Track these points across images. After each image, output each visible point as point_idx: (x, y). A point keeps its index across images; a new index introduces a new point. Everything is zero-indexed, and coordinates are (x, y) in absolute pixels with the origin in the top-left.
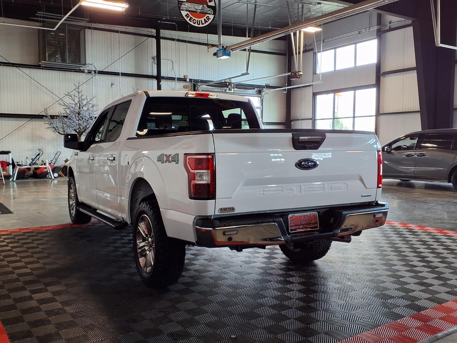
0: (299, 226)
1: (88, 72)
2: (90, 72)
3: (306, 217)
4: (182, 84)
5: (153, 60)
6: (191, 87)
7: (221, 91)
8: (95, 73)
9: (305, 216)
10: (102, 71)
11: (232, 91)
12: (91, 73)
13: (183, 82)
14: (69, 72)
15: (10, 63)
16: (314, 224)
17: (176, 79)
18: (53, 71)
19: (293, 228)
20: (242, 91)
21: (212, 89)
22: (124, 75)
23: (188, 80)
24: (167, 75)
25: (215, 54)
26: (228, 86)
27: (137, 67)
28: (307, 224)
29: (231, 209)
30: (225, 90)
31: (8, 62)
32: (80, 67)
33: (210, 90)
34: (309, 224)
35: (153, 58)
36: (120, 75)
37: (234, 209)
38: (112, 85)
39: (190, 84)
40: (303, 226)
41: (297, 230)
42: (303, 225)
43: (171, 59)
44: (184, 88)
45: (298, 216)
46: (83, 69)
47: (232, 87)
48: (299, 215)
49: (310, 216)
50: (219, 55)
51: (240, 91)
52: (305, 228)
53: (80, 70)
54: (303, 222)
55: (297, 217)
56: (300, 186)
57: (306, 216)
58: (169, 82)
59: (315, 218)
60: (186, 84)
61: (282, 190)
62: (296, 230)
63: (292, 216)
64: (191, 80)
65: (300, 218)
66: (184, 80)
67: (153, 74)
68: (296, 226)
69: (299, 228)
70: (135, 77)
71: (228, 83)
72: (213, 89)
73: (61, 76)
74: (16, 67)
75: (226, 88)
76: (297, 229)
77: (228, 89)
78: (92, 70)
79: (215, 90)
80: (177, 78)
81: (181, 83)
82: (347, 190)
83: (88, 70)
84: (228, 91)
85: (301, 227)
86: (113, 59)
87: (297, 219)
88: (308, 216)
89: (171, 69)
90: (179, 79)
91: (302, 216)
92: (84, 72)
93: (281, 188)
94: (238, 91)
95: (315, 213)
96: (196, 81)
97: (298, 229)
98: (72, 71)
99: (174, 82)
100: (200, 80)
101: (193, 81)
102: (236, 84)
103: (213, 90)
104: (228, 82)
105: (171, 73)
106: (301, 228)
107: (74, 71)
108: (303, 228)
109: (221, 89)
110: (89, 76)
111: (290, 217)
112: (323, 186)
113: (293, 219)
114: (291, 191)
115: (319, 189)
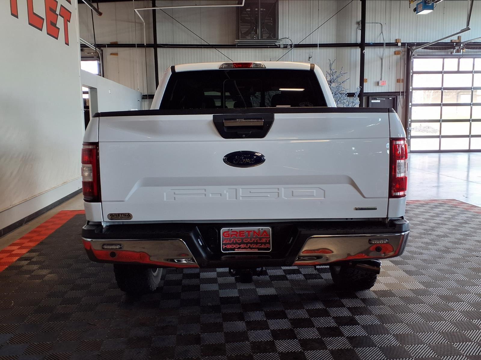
0: (239, 245)
1: (284, 47)
2: (285, 47)
3: (252, 233)
4: (393, 49)
5: (357, 25)
6: (404, 53)
7: (446, 54)
8: (291, 47)
9: (249, 232)
10: (298, 44)
11: (460, 52)
12: (287, 47)
13: (395, 48)
14: (266, 49)
15: (209, 45)
16: (265, 243)
17: (385, 45)
18: (250, 49)
19: (229, 247)
20: (476, 52)
21: (433, 52)
22: (322, 46)
23: (399, 44)
24: (375, 41)
25: (415, 10)
26: (455, 47)
27: (338, 35)
28: (254, 243)
29: (126, 216)
30: (451, 52)
32: (275, 42)
33: (429, 54)
34: (257, 243)
35: (358, 23)
36: (318, 46)
37: (130, 216)
38: (310, 59)
39: (402, 49)
40: (247, 246)
42: (247, 244)
43: (379, 22)
44: (395, 54)
45: (238, 231)
46: (279, 44)
47: (461, 48)
48: (240, 230)
49: (259, 232)
50: (419, 10)
51: (474, 52)
52: (250, 248)
53: (276, 45)
54: (246, 240)
55: (236, 232)
56: (235, 189)
57: (251, 231)
58: (376, 49)
59: (268, 235)
60: (397, 49)
61: (205, 194)
62: (234, 249)
63: (227, 231)
64: (403, 44)
65: (240, 234)
66: (395, 45)
67: (357, 42)
68: (235, 244)
69: (239, 248)
70: (336, 48)
71: (455, 44)
72: (435, 52)
73: (257, 53)
74: (215, 48)
75: (453, 49)
76: (235, 248)
77: (455, 51)
78: (288, 45)
79: (437, 54)
80: (386, 43)
81: (391, 49)
83: (284, 45)
84: (454, 53)
85: (242, 246)
86: (311, 30)
87: (236, 235)
88: (254, 232)
89: (379, 34)
90: (389, 45)
91: (244, 231)
92: (279, 47)
93: (203, 192)
94: (471, 52)
95: (269, 229)
96: (411, 45)
97: (237, 248)
98: (268, 48)
99: (382, 48)
100: (416, 43)
101: (406, 45)
102: (466, 43)
103: (434, 54)
104: (455, 42)
105: (379, 38)
106: (242, 248)
107: (270, 48)
108: (245, 248)
109: (445, 52)
110: (285, 51)
111: (223, 232)
112: (278, 191)
113: (229, 234)
114: (220, 196)
115: (269, 195)
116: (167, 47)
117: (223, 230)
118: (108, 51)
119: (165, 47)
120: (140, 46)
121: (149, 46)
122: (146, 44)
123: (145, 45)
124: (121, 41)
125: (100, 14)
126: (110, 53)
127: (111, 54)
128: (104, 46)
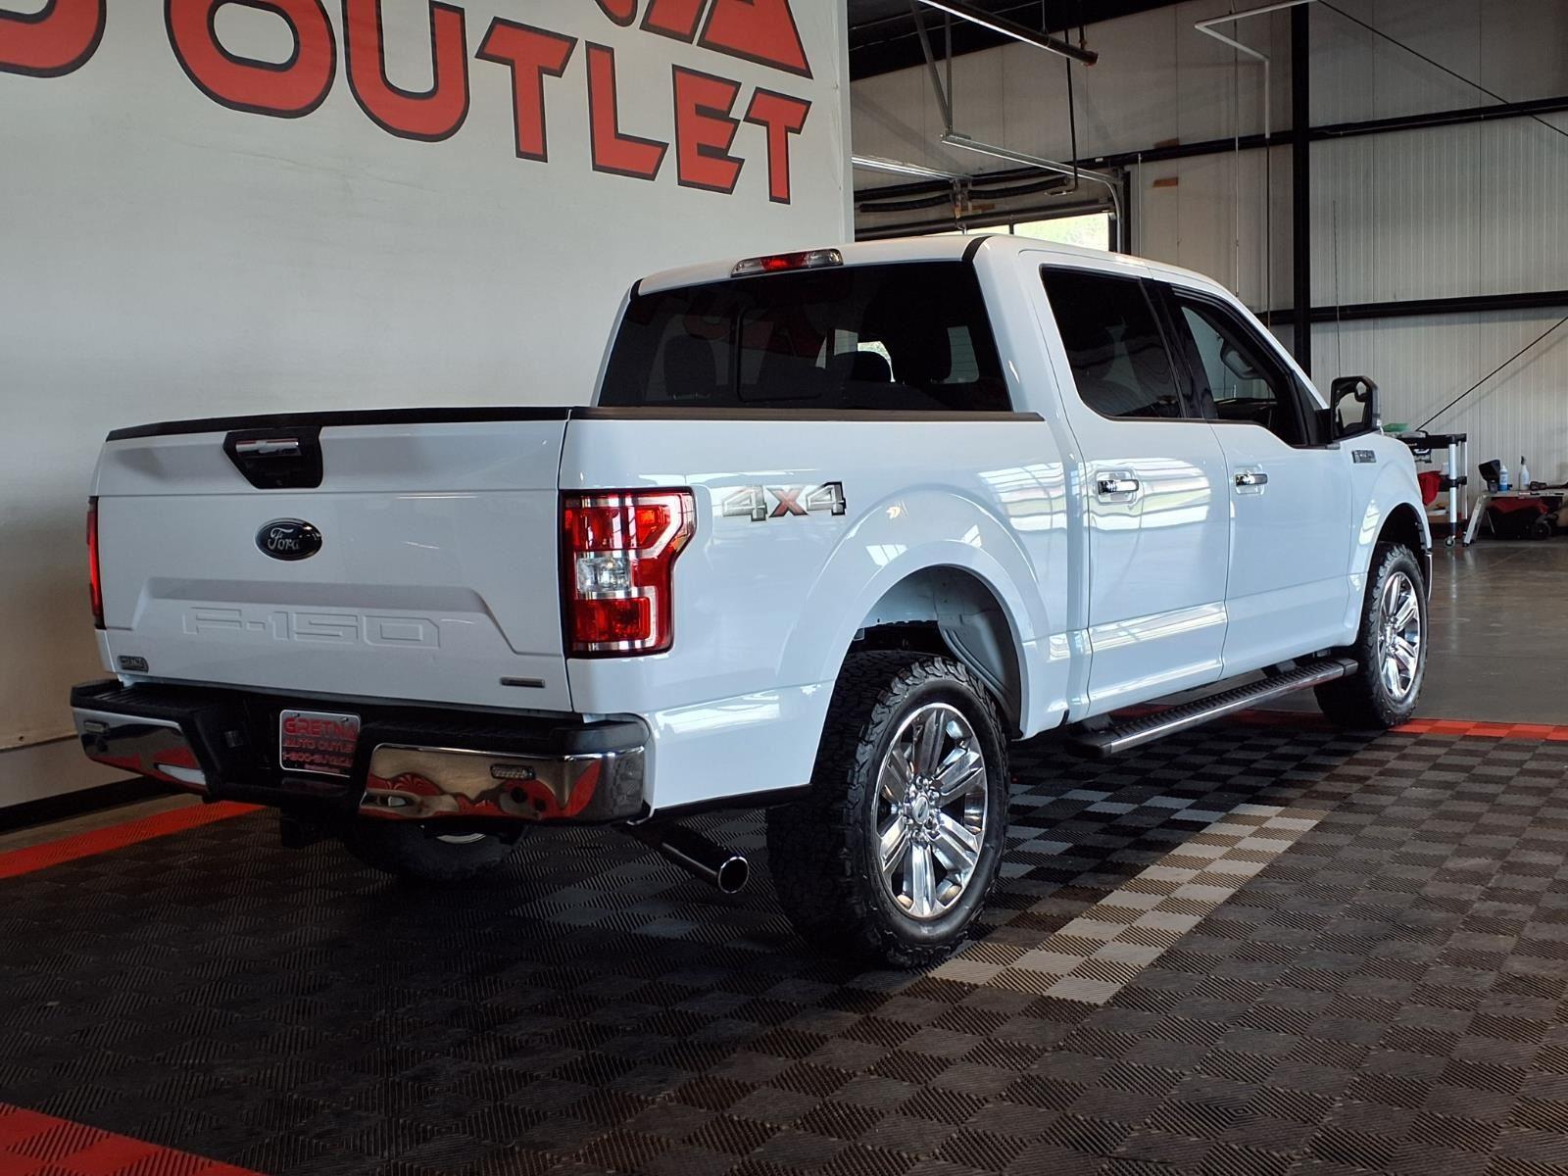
0: (313, 755)
3: (331, 728)
9: (327, 723)
15: (1507, 107)
19: (294, 757)
28: (334, 753)
29: (139, 662)
31: (1503, 103)
34: (339, 755)
37: (144, 663)
40: (324, 758)
41: (307, 766)
42: (324, 753)
45: (310, 719)
48: (313, 718)
49: (343, 725)
52: (329, 765)
54: (322, 745)
55: (307, 721)
56: (286, 614)
57: (330, 723)
59: (355, 735)
61: (241, 623)
62: (301, 765)
63: (290, 716)
65: (313, 727)
68: (305, 751)
69: (312, 763)
76: (304, 762)
82: (437, 648)
85: (317, 758)
87: (305, 728)
88: (336, 725)
91: (319, 722)
93: (237, 616)
95: (357, 719)
97: (309, 763)
106: (318, 765)
108: (322, 764)
111: (285, 717)
112: (355, 624)
113: (293, 726)
114: (262, 629)
115: (341, 634)
116: (1345, 135)
117: (285, 713)
118: (1144, 175)
119: (1339, 136)
120: (1251, 142)
121: (1278, 139)
122: (1272, 135)
123: (1267, 136)
124: (1190, 135)
125: (1090, 58)
126: (1154, 180)
127: (1158, 183)
128: (1130, 158)
